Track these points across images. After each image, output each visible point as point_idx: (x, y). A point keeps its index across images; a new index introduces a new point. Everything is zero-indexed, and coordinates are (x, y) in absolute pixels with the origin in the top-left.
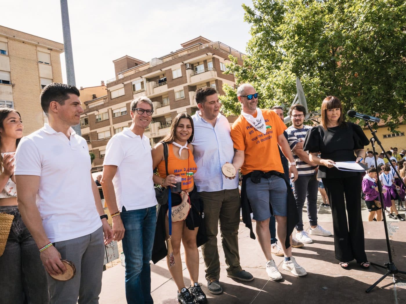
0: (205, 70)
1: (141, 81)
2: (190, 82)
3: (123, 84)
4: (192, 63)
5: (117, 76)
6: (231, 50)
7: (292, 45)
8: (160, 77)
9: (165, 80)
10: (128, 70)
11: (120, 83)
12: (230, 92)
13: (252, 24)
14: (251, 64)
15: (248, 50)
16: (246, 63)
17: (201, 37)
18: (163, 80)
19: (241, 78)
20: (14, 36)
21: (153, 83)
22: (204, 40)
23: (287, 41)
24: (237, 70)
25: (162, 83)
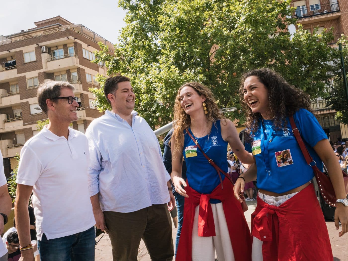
0: (65, 56)
2: (47, 68)
4: (49, 46)
6: (96, 36)
7: (173, 38)
8: (7, 60)
9: (14, 63)
13: (128, 10)
15: (121, 38)
16: (118, 53)
17: (60, 17)
18: (12, 63)
19: (112, 68)
22: (63, 21)
23: (168, 34)
24: (107, 59)
25: (10, 67)
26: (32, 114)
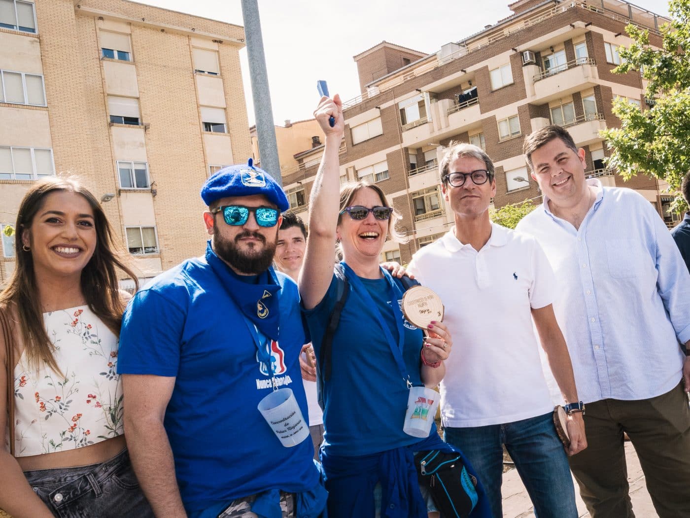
0: (568, 64)
1: (419, 100)
2: (535, 95)
3: (378, 109)
4: (537, 49)
5: (364, 91)
6: (633, 10)
8: (463, 88)
9: (475, 93)
10: (388, 77)
11: (371, 108)
12: (634, 118)
14: (682, 43)
15: (675, 8)
16: (670, 43)
18: (470, 94)
19: (657, 80)
20: (143, 19)
21: (446, 103)
25: (467, 102)
26: (511, 191)
